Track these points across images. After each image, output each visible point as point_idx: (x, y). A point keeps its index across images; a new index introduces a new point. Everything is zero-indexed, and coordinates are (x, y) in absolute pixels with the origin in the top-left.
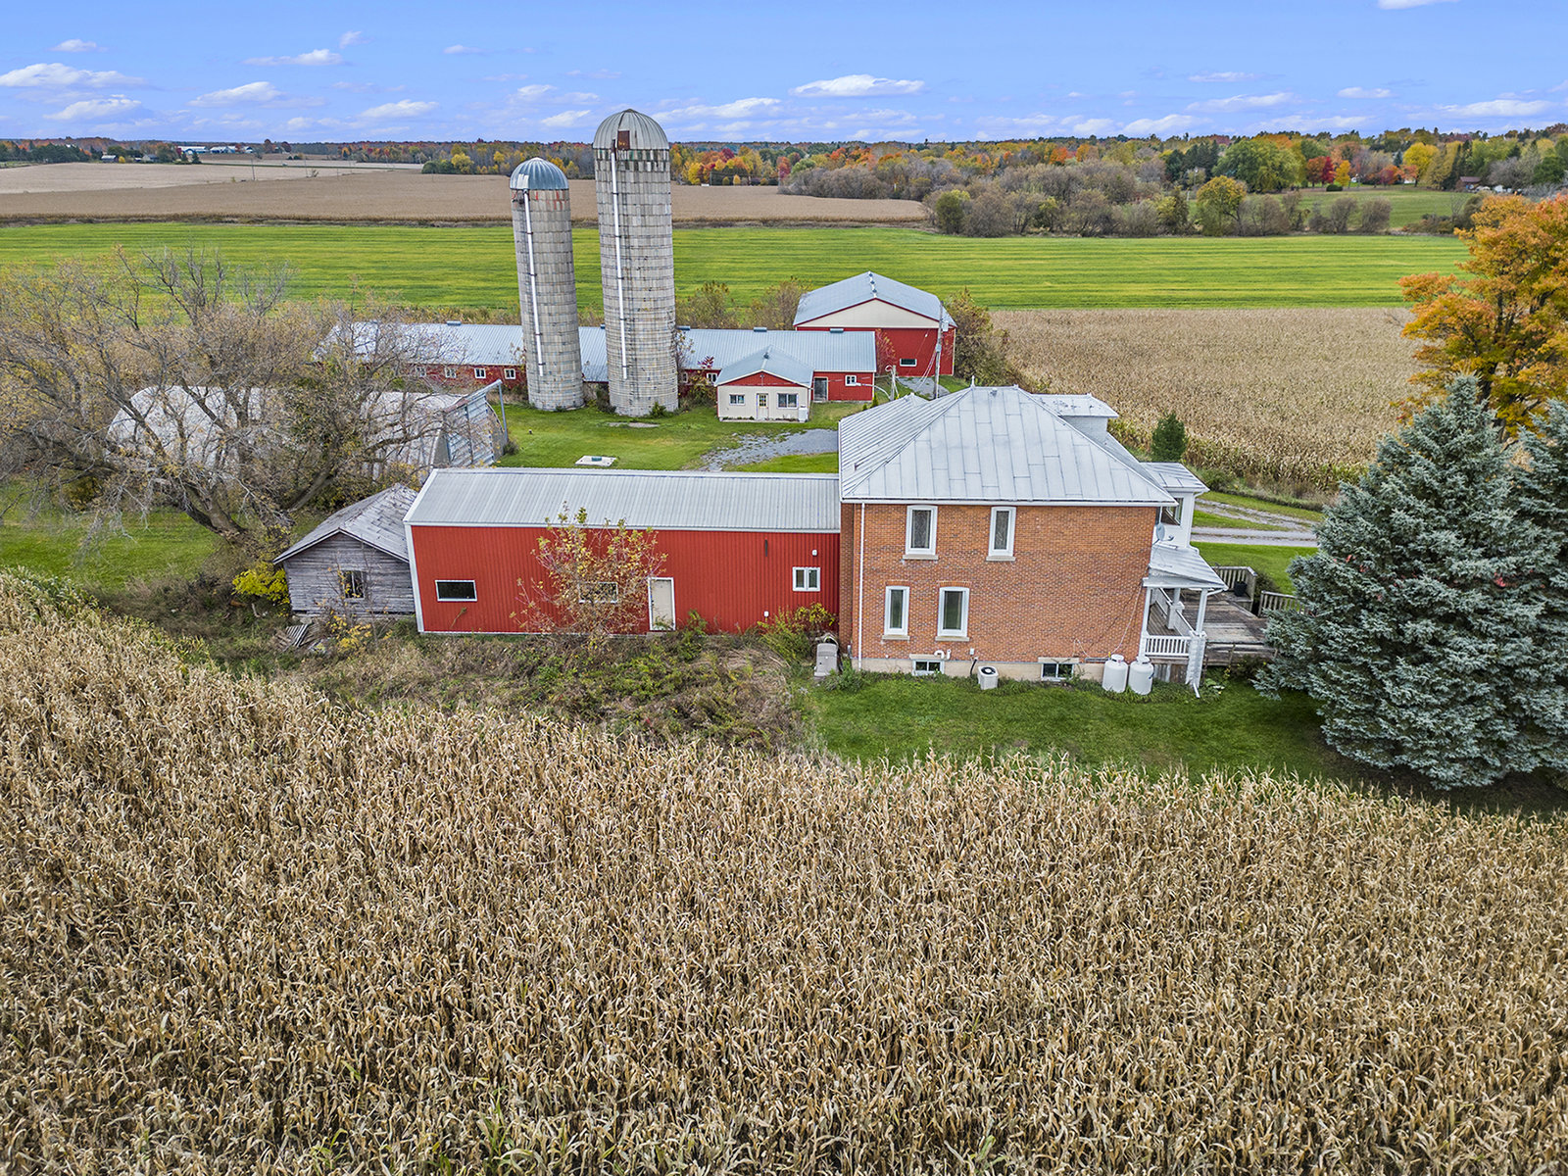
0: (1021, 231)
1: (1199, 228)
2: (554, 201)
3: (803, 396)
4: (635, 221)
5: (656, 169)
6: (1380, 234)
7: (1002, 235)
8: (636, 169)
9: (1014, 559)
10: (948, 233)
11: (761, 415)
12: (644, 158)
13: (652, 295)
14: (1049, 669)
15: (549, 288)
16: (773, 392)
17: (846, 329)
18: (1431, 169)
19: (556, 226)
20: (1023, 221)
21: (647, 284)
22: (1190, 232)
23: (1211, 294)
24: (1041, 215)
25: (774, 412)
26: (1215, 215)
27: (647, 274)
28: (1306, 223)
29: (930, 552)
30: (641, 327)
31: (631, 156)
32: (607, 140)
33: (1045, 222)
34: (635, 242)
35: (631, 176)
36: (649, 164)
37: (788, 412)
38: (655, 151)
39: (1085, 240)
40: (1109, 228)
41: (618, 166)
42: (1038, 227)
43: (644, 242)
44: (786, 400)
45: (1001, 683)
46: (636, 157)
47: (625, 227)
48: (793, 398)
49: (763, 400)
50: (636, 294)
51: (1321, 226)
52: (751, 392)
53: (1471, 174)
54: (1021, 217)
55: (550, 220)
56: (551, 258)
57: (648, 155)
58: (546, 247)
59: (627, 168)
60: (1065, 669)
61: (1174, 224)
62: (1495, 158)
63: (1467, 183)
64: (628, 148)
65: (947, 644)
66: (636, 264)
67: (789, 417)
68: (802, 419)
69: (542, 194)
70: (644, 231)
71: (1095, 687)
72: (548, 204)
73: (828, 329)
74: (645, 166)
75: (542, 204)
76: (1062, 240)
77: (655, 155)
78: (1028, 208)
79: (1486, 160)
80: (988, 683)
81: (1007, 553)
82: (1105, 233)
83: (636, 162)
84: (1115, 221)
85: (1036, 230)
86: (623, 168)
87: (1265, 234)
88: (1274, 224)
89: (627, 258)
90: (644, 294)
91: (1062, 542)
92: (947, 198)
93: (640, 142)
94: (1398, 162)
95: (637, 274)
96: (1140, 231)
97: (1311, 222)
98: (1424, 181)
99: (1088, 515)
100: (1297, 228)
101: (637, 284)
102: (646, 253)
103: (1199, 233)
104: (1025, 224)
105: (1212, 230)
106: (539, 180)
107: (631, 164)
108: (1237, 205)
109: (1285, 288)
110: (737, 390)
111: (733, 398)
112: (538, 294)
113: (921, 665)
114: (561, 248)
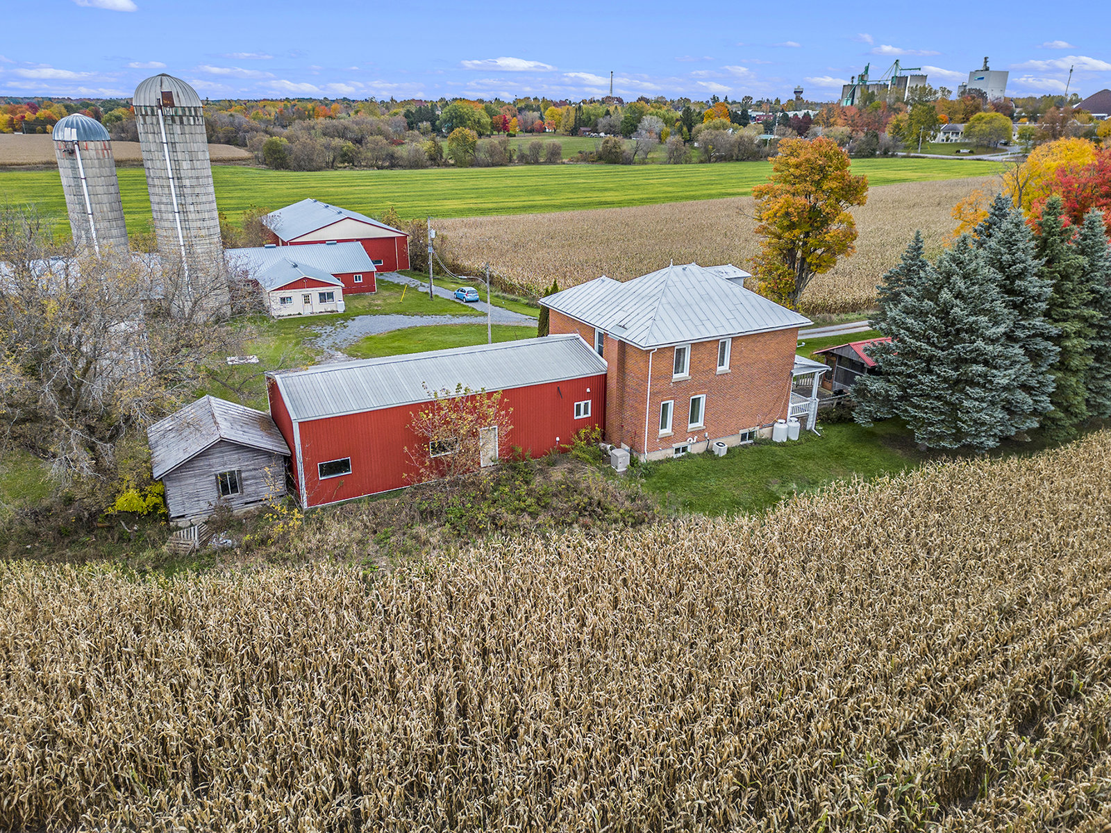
0: (331, 166)
1: (452, 162)
2: (102, 150)
3: (338, 293)
4: (185, 165)
5: (197, 123)
6: (558, 164)
7: (320, 169)
8: (182, 123)
9: (730, 371)
10: (277, 168)
11: (307, 311)
12: (187, 114)
13: (206, 224)
14: (743, 437)
15: (106, 224)
16: (315, 292)
17: (339, 241)
18: (563, 122)
19: (106, 171)
20: (331, 159)
21: (200, 216)
22: (447, 165)
23: (501, 205)
24: (345, 154)
25: (317, 307)
26: (461, 154)
27: (199, 208)
28: (515, 157)
29: (685, 375)
30: (199, 251)
31: (176, 112)
32: (151, 97)
33: (348, 160)
34: (187, 182)
35: (177, 129)
36: (191, 118)
37: (328, 306)
38: (195, 108)
39: (380, 171)
40: (394, 162)
41: (165, 121)
42: (344, 163)
43: (194, 182)
44: (324, 297)
45: (729, 450)
46: (180, 113)
47: (177, 170)
48: (331, 295)
49: (307, 299)
50: (192, 225)
51: (524, 160)
52: (297, 295)
53: (585, 126)
54: (330, 156)
55: (101, 167)
56: (105, 198)
57: (190, 111)
58: (100, 190)
59: (174, 121)
60: (751, 435)
61: (435, 159)
62: (597, 116)
63: (584, 131)
64: (172, 106)
65: (693, 433)
66: (189, 200)
67: (329, 310)
68: (341, 309)
69: (91, 145)
70: (194, 173)
71: (769, 442)
72: (97, 153)
73: (324, 242)
74: (189, 120)
75: (93, 153)
76: (363, 172)
77: (195, 111)
78: (334, 149)
79: (592, 118)
80: (722, 452)
81: (725, 368)
82: (392, 166)
83: (181, 117)
84: (397, 158)
85: (342, 165)
86: (170, 122)
87: (494, 165)
88: (497, 158)
89: (181, 195)
90: (199, 224)
91: (754, 356)
92: (272, 143)
93: (181, 101)
94: (541, 118)
95: (191, 208)
96: (415, 164)
97: (518, 157)
98: (560, 130)
99: (767, 337)
100: (510, 161)
101: (191, 216)
102: (197, 190)
103: (453, 165)
104: (334, 161)
105: (460, 164)
106: (86, 134)
107: (177, 119)
108: (473, 146)
109: (539, 199)
110: (286, 294)
111: (283, 300)
112: (96, 230)
113: (677, 450)
114: (112, 190)
